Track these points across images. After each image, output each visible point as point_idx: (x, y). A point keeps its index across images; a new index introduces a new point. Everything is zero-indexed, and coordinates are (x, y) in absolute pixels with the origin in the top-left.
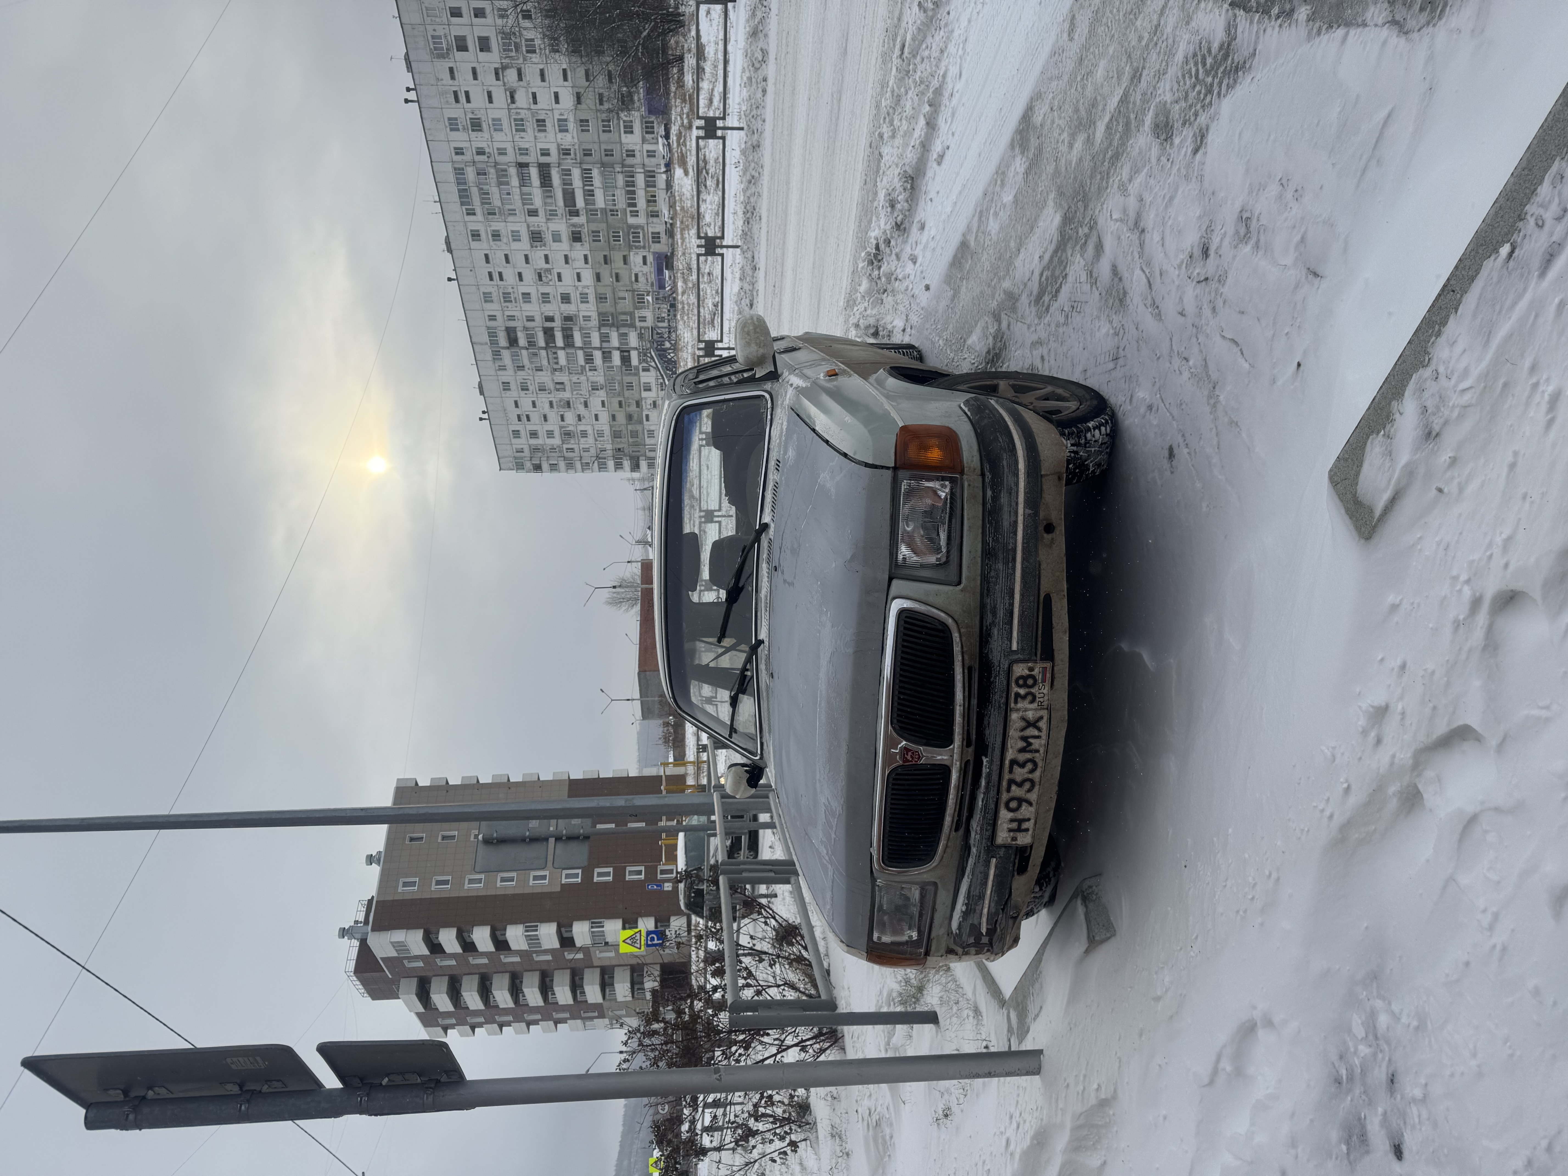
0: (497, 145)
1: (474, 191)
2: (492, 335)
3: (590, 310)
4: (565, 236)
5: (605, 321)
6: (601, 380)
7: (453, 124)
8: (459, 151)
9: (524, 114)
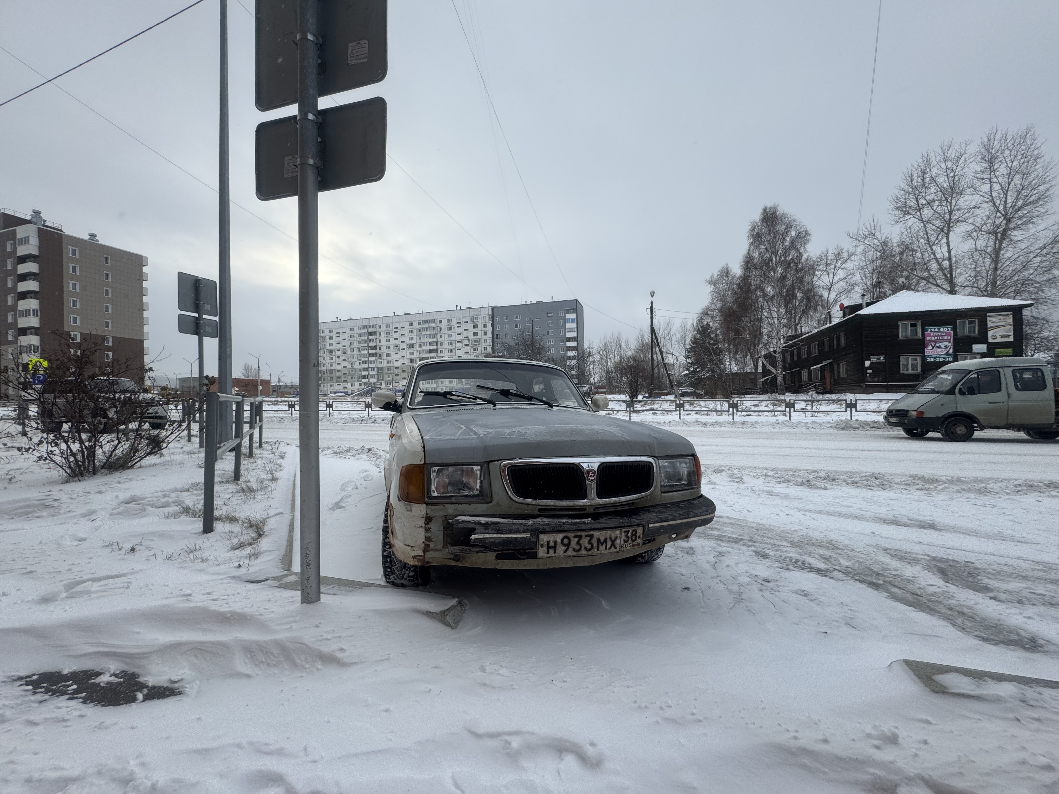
0: (443, 335)
1: (427, 326)
2: (373, 326)
3: (384, 364)
4: (412, 356)
5: (380, 369)
6: (355, 366)
7: (450, 321)
8: (441, 322)
9: (454, 345)
